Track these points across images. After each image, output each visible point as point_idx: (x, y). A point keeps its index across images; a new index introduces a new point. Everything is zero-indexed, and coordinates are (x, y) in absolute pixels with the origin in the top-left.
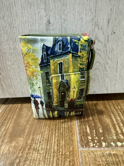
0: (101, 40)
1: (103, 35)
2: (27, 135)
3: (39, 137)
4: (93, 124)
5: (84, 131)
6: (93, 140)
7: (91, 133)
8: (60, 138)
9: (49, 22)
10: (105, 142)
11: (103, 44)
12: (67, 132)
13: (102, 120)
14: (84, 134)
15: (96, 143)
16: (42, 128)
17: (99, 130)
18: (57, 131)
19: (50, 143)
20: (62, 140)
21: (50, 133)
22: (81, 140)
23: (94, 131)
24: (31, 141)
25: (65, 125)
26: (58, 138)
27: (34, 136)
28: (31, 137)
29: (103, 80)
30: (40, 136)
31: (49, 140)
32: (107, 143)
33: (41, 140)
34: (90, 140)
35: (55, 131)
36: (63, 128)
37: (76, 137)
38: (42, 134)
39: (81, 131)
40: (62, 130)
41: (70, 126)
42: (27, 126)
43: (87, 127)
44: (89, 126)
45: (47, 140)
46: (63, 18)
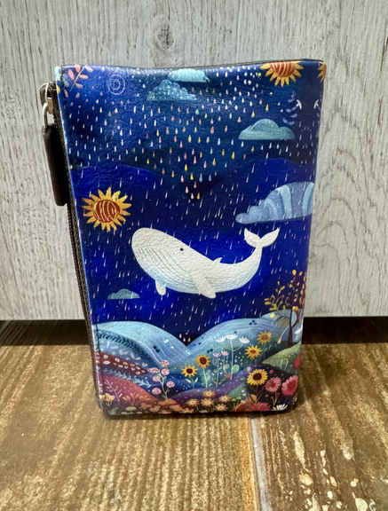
0: (354, 117)
1: (362, 99)
2: (59, 466)
3: (106, 473)
4: (317, 428)
5: (282, 453)
6: (318, 488)
7: (312, 461)
8: (191, 480)
9: (166, 37)
10: (366, 498)
11: (362, 130)
12: (216, 455)
13: (349, 415)
14: (283, 464)
15: (333, 502)
16: (119, 436)
17: (341, 452)
18: (179, 450)
19: (151, 499)
20: (200, 485)
21: (153, 459)
22: (274, 487)
23: (323, 453)
24: (73, 489)
25: (212, 429)
26: (184, 477)
27: (87, 470)
28: (78, 472)
29: (355, 267)
30: (112, 468)
31: (148, 486)
32: (373, 503)
33: (115, 486)
34: (307, 487)
35: (173, 451)
36: (204, 440)
37: (252, 476)
38: (120, 461)
39: (270, 452)
40: (197, 448)
41: (228, 432)
42: (64, 429)
43: (296, 437)
44: (301, 435)
45: (139, 487)
46: (219, 23)
